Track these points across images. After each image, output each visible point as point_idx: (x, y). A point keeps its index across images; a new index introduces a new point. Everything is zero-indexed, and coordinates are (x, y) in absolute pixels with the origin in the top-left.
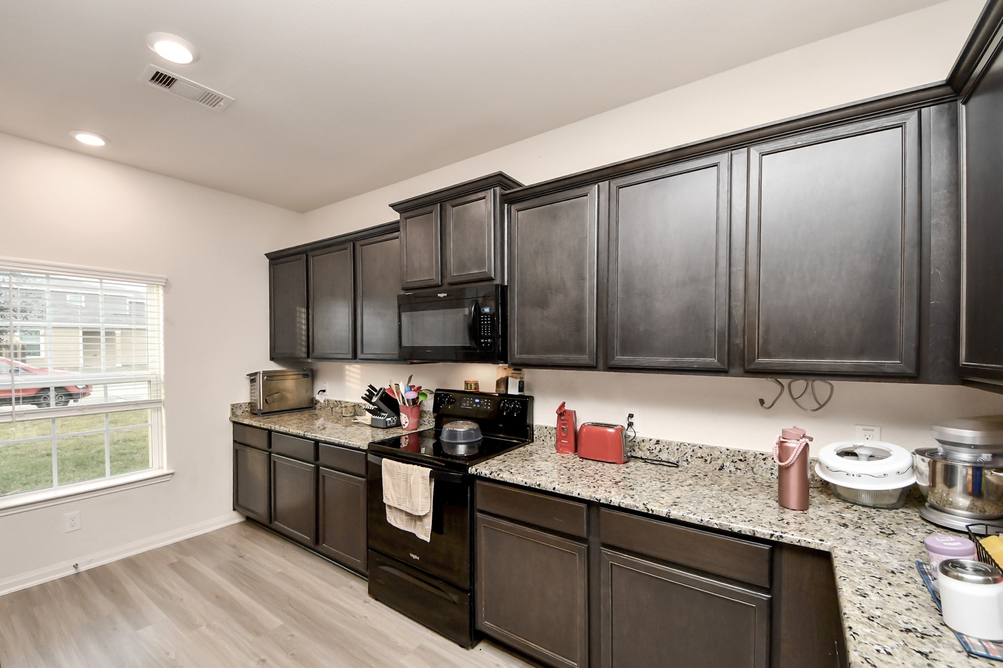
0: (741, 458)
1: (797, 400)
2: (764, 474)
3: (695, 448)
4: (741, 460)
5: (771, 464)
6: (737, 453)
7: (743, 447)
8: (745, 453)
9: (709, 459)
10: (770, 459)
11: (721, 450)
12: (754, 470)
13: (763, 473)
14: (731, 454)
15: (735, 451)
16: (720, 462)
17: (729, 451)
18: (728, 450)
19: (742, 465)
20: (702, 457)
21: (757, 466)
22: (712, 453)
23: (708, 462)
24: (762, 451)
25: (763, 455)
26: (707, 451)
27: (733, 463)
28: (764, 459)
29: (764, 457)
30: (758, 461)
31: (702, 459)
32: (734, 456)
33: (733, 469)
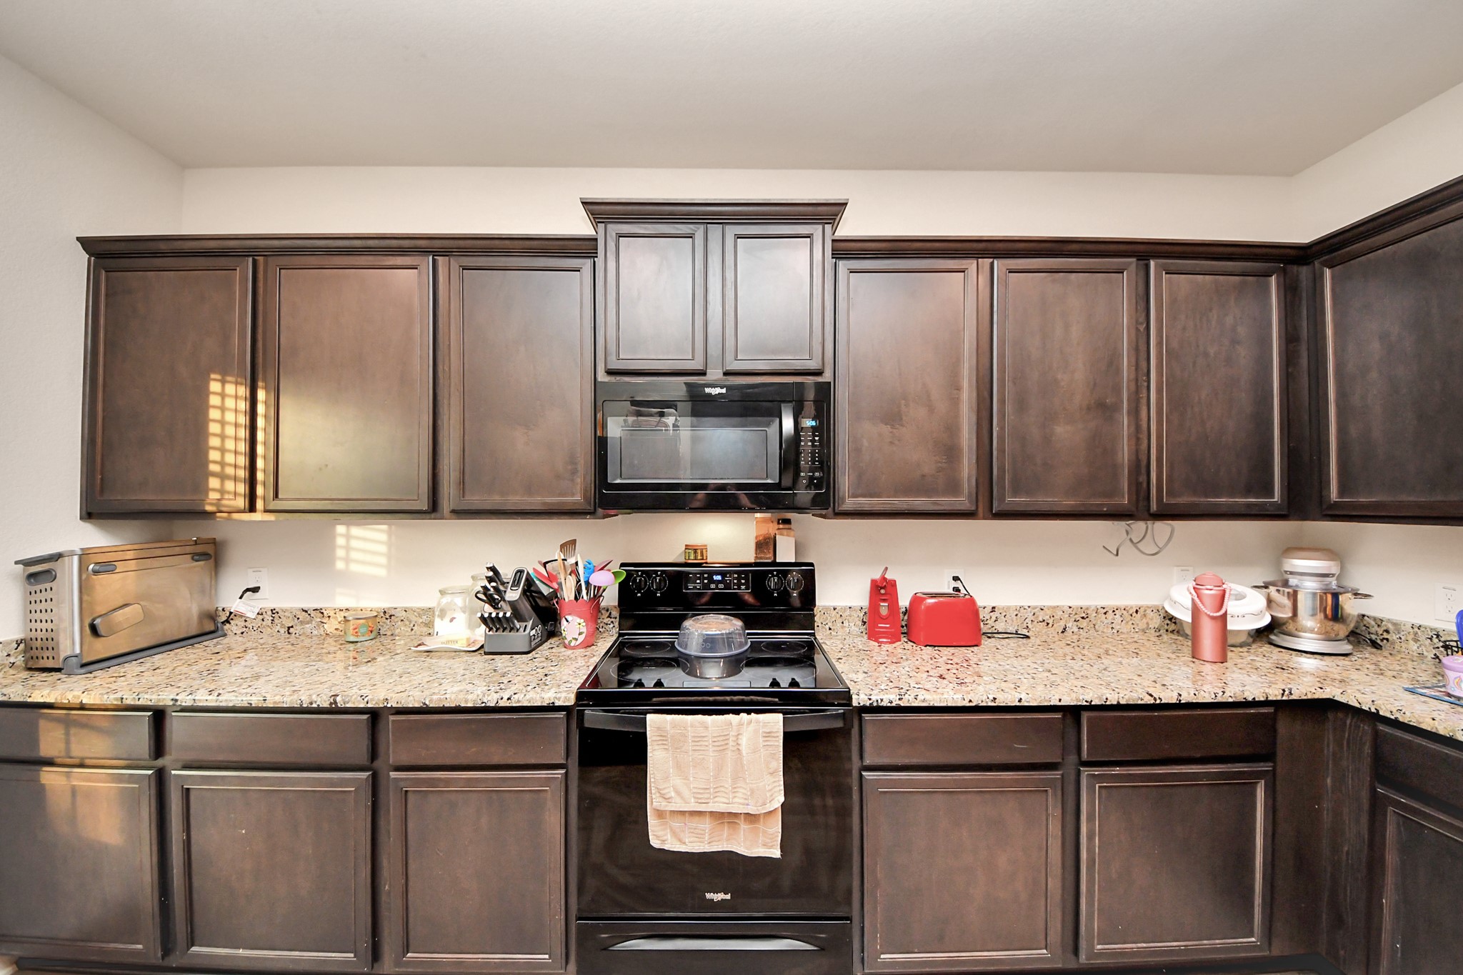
0: (1084, 615)
1: (1138, 545)
2: (1105, 630)
3: (1036, 610)
4: (1083, 618)
5: (1111, 617)
6: (1080, 610)
7: (1084, 603)
8: (1087, 609)
9: (1050, 621)
10: (1111, 612)
11: (1064, 609)
12: (1096, 627)
13: (1104, 628)
14: (1074, 613)
15: (1077, 608)
16: (1062, 624)
17: (1071, 609)
18: (1070, 607)
19: (1084, 623)
20: (1044, 621)
21: (1099, 622)
22: (1054, 614)
23: (1050, 625)
24: (1103, 604)
25: (1104, 608)
26: (1049, 613)
27: (1075, 623)
28: (1105, 613)
29: (1105, 611)
30: (1100, 615)
31: (1043, 623)
32: (1076, 614)
33: (1075, 629)
